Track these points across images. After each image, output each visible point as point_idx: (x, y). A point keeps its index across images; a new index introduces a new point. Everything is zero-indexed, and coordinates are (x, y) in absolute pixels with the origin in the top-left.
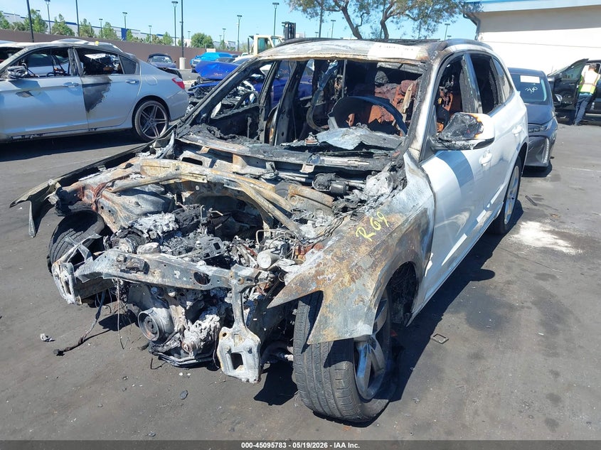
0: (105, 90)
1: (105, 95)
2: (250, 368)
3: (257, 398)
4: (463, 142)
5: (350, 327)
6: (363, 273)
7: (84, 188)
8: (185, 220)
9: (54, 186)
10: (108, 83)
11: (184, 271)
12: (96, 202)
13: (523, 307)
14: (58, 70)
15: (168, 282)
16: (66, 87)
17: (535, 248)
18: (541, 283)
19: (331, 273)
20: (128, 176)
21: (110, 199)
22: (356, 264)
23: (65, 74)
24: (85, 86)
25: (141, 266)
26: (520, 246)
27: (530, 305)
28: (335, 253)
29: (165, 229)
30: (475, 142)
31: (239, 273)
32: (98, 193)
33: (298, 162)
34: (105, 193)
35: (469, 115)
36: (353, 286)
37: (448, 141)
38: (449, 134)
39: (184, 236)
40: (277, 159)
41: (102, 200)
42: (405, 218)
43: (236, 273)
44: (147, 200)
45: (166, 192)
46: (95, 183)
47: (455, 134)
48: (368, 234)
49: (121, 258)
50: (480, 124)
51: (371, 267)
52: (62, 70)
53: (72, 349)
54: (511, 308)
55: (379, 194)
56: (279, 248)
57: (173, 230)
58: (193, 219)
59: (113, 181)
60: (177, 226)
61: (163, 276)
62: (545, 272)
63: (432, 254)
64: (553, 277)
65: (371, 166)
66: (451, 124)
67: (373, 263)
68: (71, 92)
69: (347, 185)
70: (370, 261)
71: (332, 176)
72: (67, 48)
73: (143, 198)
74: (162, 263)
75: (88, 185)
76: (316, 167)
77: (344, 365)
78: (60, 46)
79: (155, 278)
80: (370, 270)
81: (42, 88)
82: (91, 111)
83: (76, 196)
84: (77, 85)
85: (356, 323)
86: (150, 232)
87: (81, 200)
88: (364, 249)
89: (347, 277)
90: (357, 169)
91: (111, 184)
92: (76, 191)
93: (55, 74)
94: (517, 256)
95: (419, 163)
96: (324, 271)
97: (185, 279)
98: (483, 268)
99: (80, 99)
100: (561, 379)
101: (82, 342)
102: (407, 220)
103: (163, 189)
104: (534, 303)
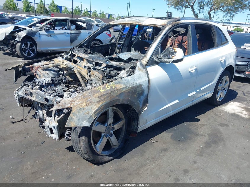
0: (78, 36)
1: (78, 37)
2: (55, 134)
3: (66, 148)
4: (167, 59)
5: (81, 122)
6: (92, 103)
7: (33, 67)
8: (56, 80)
9: (22, 65)
10: (80, 33)
11: (42, 97)
12: (36, 72)
13: (202, 135)
14: (63, 28)
15: (37, 100)
16: (64, 34)
17: (229, 113)
18: (220, 127)
19: (78, 102)
20: (49, 64)
21: (40, 72)
22: (90, 100)
23: (65, 29)
24: (71, 34)
25: (29, 93)
26: (222, 111)
27: (206, 135)
28: (83, 95)
29: (47, 82)
30: (172, 60)
31: (56, 99)
32: (37, 69)
33: (102, 63)
34: (39, 69)
35: (172, 48)
36: (86, 108)
37: (161, 59)
38: (162, 56)
39: (55, 86)
40: (98, 61)
41: (38, 72)
42: (125, 86)
43: (55, 99)
44: (52, 73)
45: (60, 71)
46: (37, 66)
47: (164, 56)
48: (102, 90)
49: (25, 90)
50: (176, 52)
51: (98, 102)
52: (65, 28)
53: (18, 122)
54: (197, 135)
55: (122, 77)
56: (72, 92)
57: (50, 83)
58: (60, 80)
59: (44, 65)
60: (52, 82)
61: (36, 98)
62: (225, 123)
63: (148, 104)
64: (227, 126)
65: (126, 66)
66: (164, 52)
67: (99, 101)
68: (66, 35)
69: (116, 73)
70: (98, 100)
71: (112, 69)
72: (67, 20)
73: (50, 72)
74: (36, 93)
75: (35, 66)
76: (107, 65)
77: (84, 138)
78: (64, 19)
79: (33, 98)
80: (96, 103)
81: (56, 34)
82: (72, 43)
83: (29, 70)
84: (68, 33)
85: (83, 121)
86: (39, 83)
87: (31, 71)
88: (97, 95)
89: (84, 104)
90: (120, 67)
91: (42, 66)
92: (30, 68)
93: (62, 29)
94: (217, 115)
95: (145, 67)
96: (75, 100)
97: (42, 100)
98: (197, 118)
99: (69, 38)
100: (196, 165)
101: (22, 120)
102: (126, 87)
103: (58, 70)
104: (208, 135)
